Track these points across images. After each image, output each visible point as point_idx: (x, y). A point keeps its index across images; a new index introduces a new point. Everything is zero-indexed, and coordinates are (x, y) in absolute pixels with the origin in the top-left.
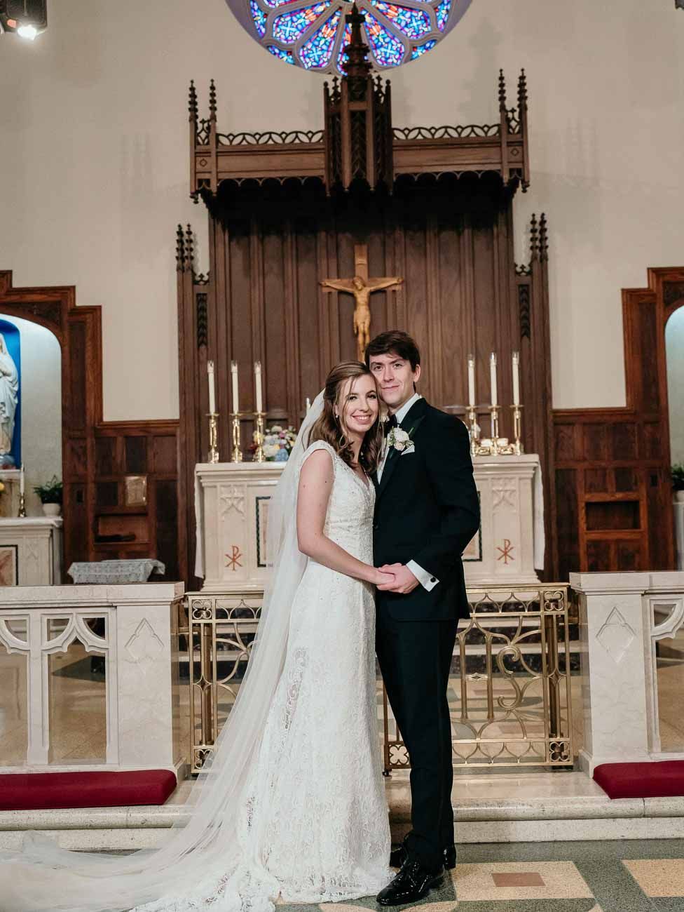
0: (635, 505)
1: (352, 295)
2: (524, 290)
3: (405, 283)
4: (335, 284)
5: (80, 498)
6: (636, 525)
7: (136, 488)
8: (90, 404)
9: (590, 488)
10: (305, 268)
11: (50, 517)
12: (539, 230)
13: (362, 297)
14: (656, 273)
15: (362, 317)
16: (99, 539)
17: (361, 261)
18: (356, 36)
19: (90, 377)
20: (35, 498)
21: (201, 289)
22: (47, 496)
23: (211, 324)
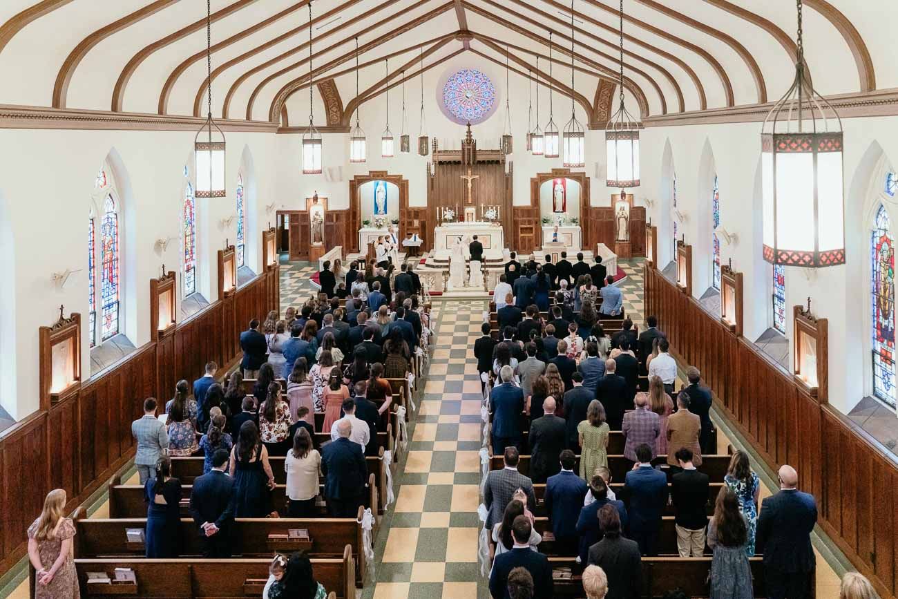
0: (531, 228)
1: (467, 180)
2: (507, 179)
3: (480, 177)
4: (464, 177)
5: (403, 224)
6: (532, 233)
7: (416, 223)
8: (406, 204)
9: (522, 224)
10: (457, 173)
11: (396, 229)
12: (511, 164)
13: (470, 181)
14: (538, 174)
15: (470, 185)
16: (408, 234)
17: (470, 172)
18: (469, 129)
19: (406, 197)
20: (391, 223)
21: (432, 177)
22: (395, 222)
23: (434, 184)
